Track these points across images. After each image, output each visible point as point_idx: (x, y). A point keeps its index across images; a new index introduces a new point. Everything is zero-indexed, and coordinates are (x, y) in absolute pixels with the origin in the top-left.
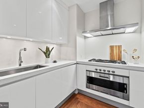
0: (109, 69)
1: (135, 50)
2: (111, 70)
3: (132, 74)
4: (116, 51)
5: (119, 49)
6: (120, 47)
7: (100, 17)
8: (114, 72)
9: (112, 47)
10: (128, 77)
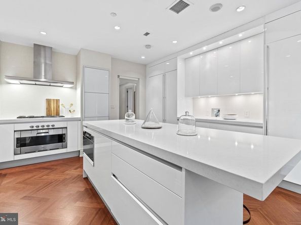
0: (48, 124)
1: (72, 105)
2: (51, 124)
3: (69, 125)
4: (53, 106)
5: (57, 104)
6: (58, 101)
7: (34, 62)
8: (54, 126)
9: (48, 101)
10: (66, 128)
